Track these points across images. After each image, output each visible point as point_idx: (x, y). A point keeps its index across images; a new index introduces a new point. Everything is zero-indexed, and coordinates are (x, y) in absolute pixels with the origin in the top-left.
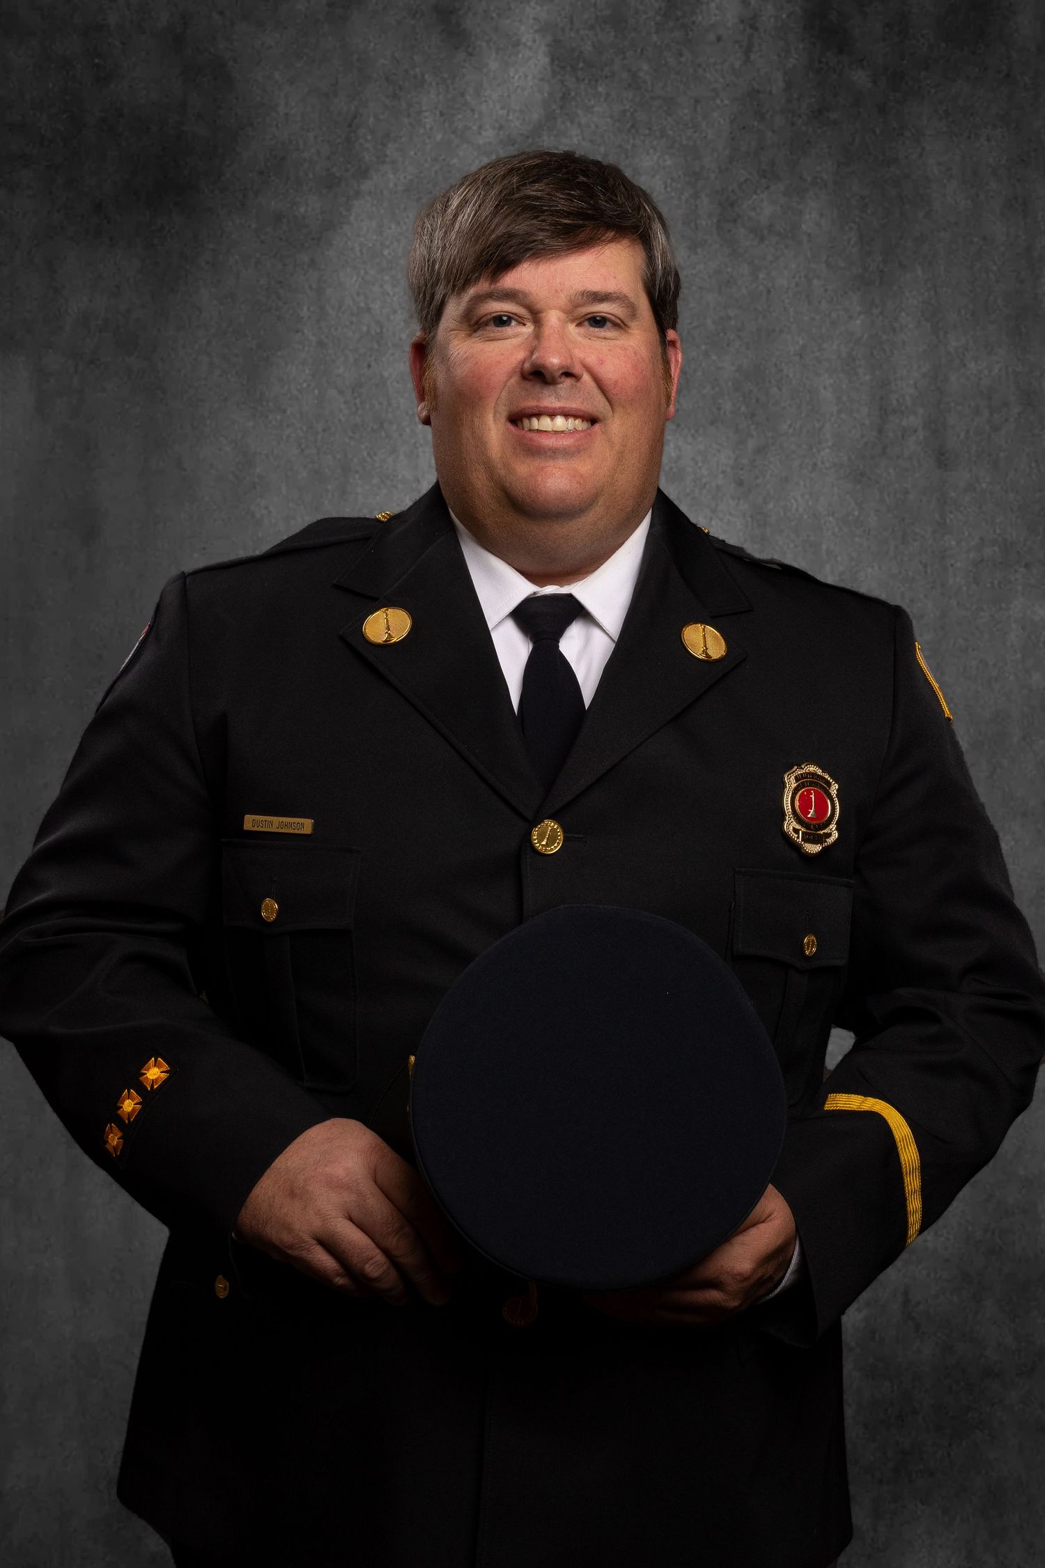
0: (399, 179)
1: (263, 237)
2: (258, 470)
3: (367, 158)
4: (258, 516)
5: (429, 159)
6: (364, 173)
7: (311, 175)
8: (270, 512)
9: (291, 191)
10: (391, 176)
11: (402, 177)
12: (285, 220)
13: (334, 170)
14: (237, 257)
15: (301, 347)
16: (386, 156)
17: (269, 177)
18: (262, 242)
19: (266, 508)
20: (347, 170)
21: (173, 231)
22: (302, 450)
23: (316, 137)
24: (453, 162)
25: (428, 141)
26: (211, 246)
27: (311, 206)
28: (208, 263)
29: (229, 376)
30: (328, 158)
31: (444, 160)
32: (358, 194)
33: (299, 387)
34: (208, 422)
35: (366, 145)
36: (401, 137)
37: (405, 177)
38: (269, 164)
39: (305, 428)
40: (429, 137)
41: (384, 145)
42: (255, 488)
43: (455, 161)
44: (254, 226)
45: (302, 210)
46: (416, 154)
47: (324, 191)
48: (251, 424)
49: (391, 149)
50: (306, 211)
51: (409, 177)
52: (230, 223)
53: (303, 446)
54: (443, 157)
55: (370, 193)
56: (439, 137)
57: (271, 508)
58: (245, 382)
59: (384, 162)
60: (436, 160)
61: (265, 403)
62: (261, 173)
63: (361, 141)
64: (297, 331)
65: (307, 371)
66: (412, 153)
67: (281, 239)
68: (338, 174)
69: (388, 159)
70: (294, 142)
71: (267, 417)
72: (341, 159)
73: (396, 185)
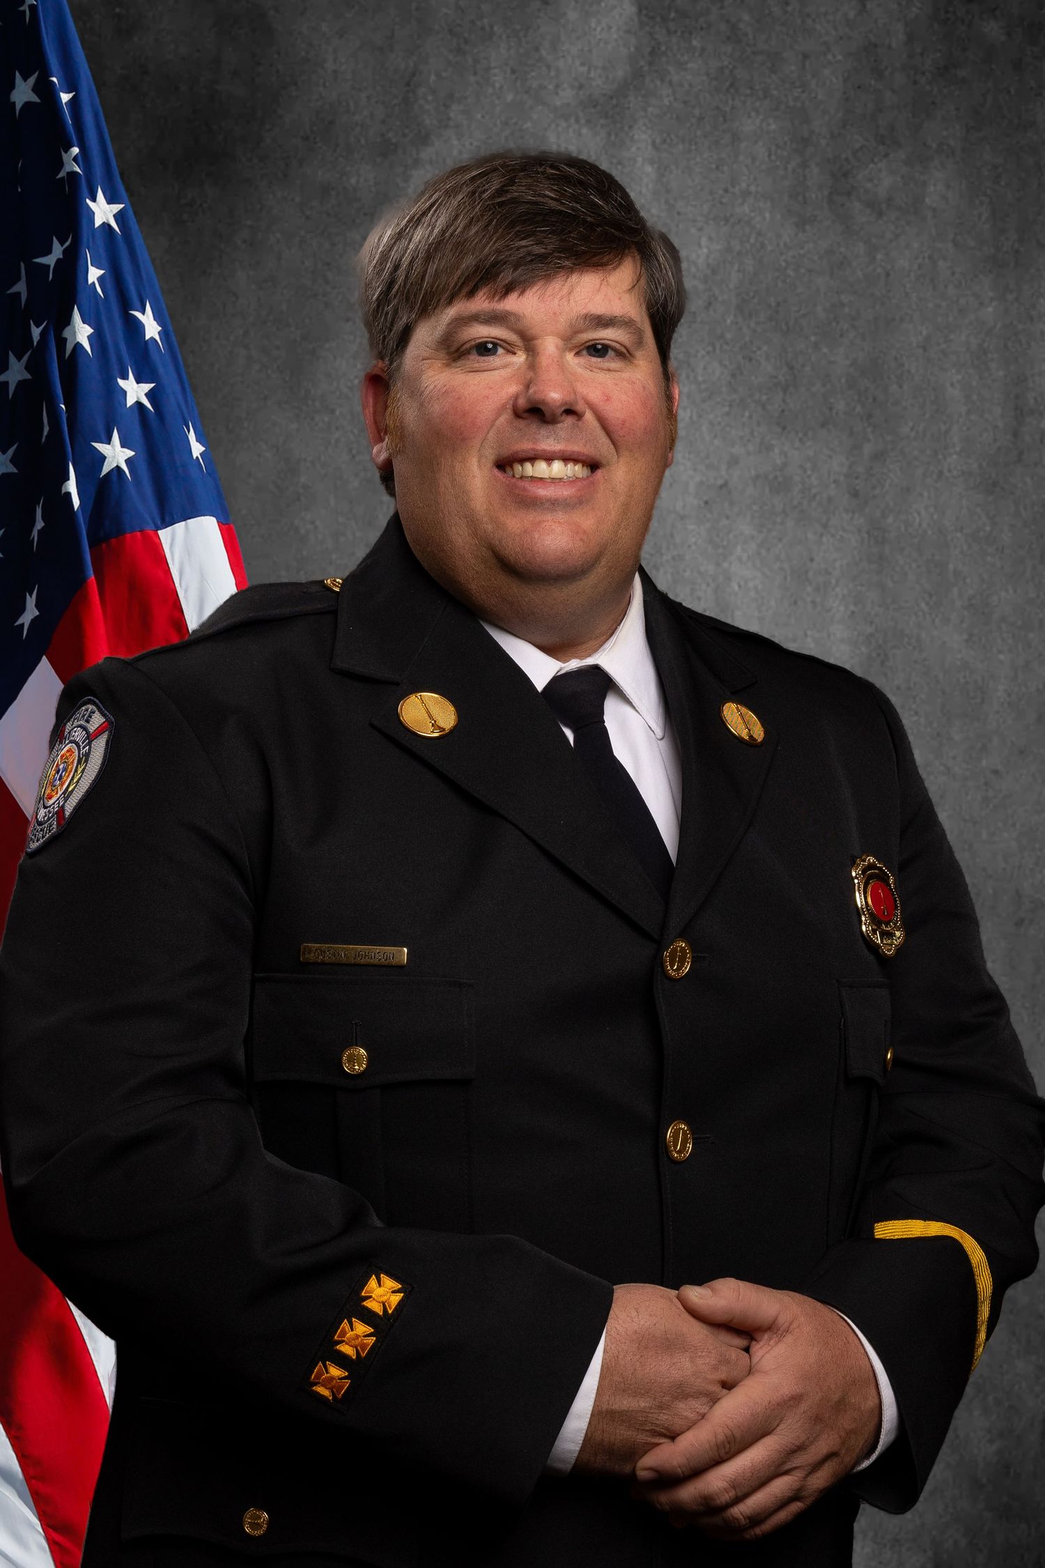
0: (464, 145)
1: (308, 213)
2: (303, 479)
3: (427, 122)
4: (303, 531)
5: (498, 123)
6: (423, 139)
7: (363, 141)
8: (316, 527)
9: (341, 159)
10: (455, 142)
11: (467, 144)
12: (333, 193)
13: (390, 135)
14: (278, 235)
15: (352, 338)
16: (449, 119)
17: (316, 143)
18: (308, 218)
19: (313, 522)
20: (404, 135)
21: (205, 205)
22: (354, 456)
23: (368, 97)
24: (525, 126)
25: (497, 102)
26: (249, 222)
27: (363, 176)
28: (245, 242)
29: (269, 372)
30: (383, 122)
31: (516, 124)
32: (417, 162)
33: (349, 384)
34: (246, 424)
35: (427, 107)
36: (466, 98)
37: (471, 144)
38: (315, 128)
39: (356, 431)
40: (499, 98)
41: (447, 106)
42: (299, 499)
43: (529, 125)
44: (298, 199)
45: (353, 181)
46: (483, 117)
47: (378, 160)
48: (294, 426)
49: (455, 111)
50: (358, 182)
51: (475, 144)
52: (271, 196)
53: (354, 452)
54: (514, 120)
55: (431, 162)
56: (510, 97)
57: (318, 523)
58: (287, 379)
59: (447, 126)
60: (506, 123)
61: (310, 403)
62: (306, 138)
63: (421, 102)
64: (348, 320)
65: (359, 366)
66: (479, 116)
67: (329, 215)
68: (394, 140)
69: (451, 123)
70: (344, 104)
71: (313, 419)
72: (398, 123)
73: (460, 152)
